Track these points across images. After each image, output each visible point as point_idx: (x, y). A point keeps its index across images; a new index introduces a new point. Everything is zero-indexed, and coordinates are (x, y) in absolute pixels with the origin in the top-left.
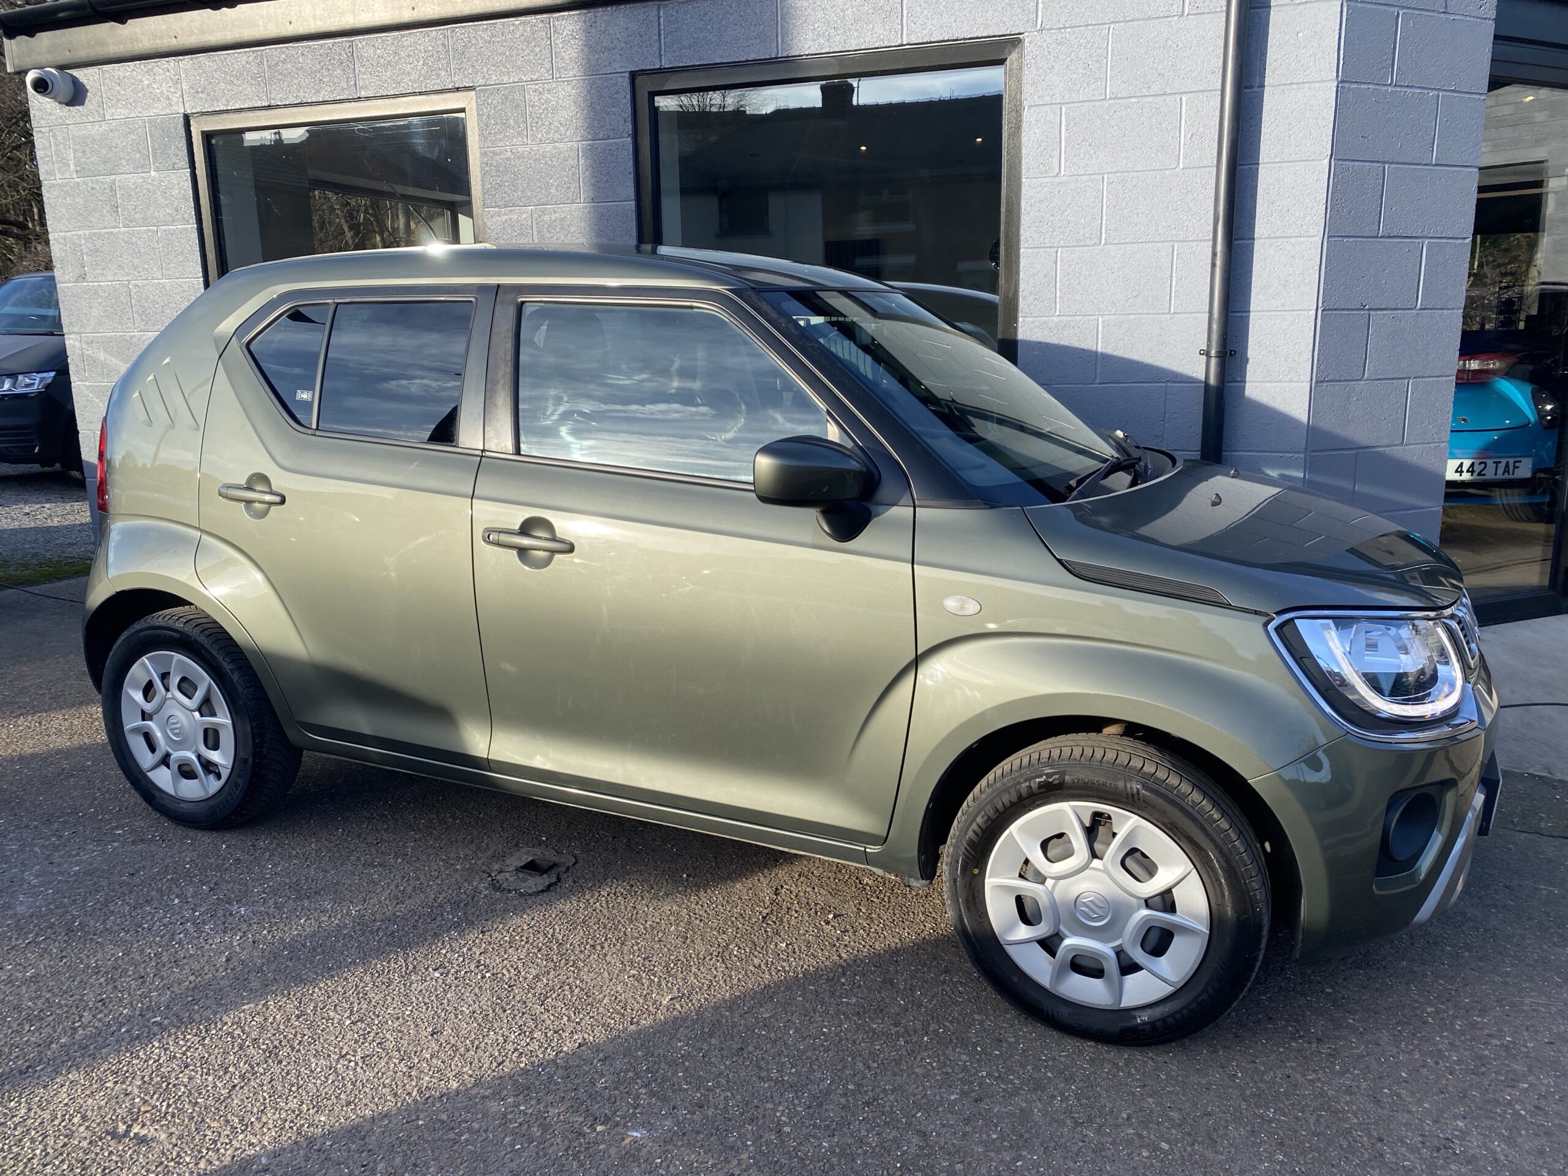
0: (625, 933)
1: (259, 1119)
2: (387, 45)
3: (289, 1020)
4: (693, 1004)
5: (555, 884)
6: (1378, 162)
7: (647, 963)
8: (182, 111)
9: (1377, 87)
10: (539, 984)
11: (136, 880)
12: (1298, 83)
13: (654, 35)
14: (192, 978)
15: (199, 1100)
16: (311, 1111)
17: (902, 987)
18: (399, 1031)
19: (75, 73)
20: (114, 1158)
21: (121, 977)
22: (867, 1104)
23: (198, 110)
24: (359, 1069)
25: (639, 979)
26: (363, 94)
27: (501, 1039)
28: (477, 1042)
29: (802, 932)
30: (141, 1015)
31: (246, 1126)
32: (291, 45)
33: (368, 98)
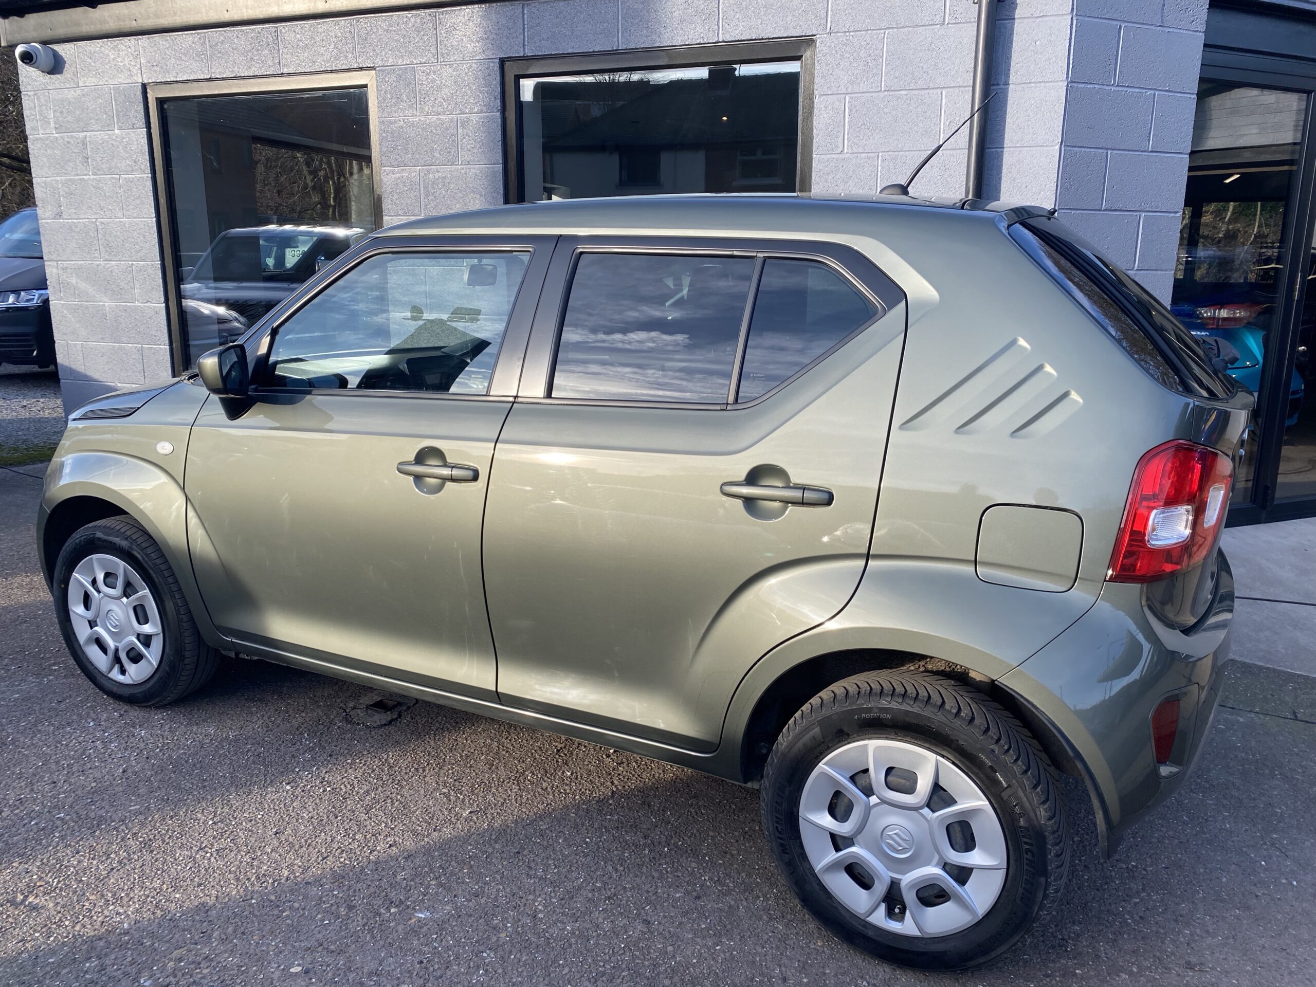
0: (444, 760)
1: (127, 895)
2: (305, 31)
3: (164, 820)
4: (487, 817)
5: (396, 719)
6: (1102, 148)
7: (457, 783)
8: (140, 81)
9: (1101, 87)
10: (367, 798)
11: (63, 706)
12: (1035, 83)
13: (520, 28)
14: (94, 784)
15: (83, 879)
16: (169, 890)
17: (656, 808)
18: (250, 831)
19: (55, 47)
20: (10, 920)
21: (38, 781)
22: (609, 898)
23: (154, 80)
24: (213, 859)
25: (447, 796)
26: (285, 71)
27: (329, 839)
28: (310, 841)
29: (586, 763)
30: (49, 812)
31: (117, 899)
32: (228, 29)
33: (289, 74)
